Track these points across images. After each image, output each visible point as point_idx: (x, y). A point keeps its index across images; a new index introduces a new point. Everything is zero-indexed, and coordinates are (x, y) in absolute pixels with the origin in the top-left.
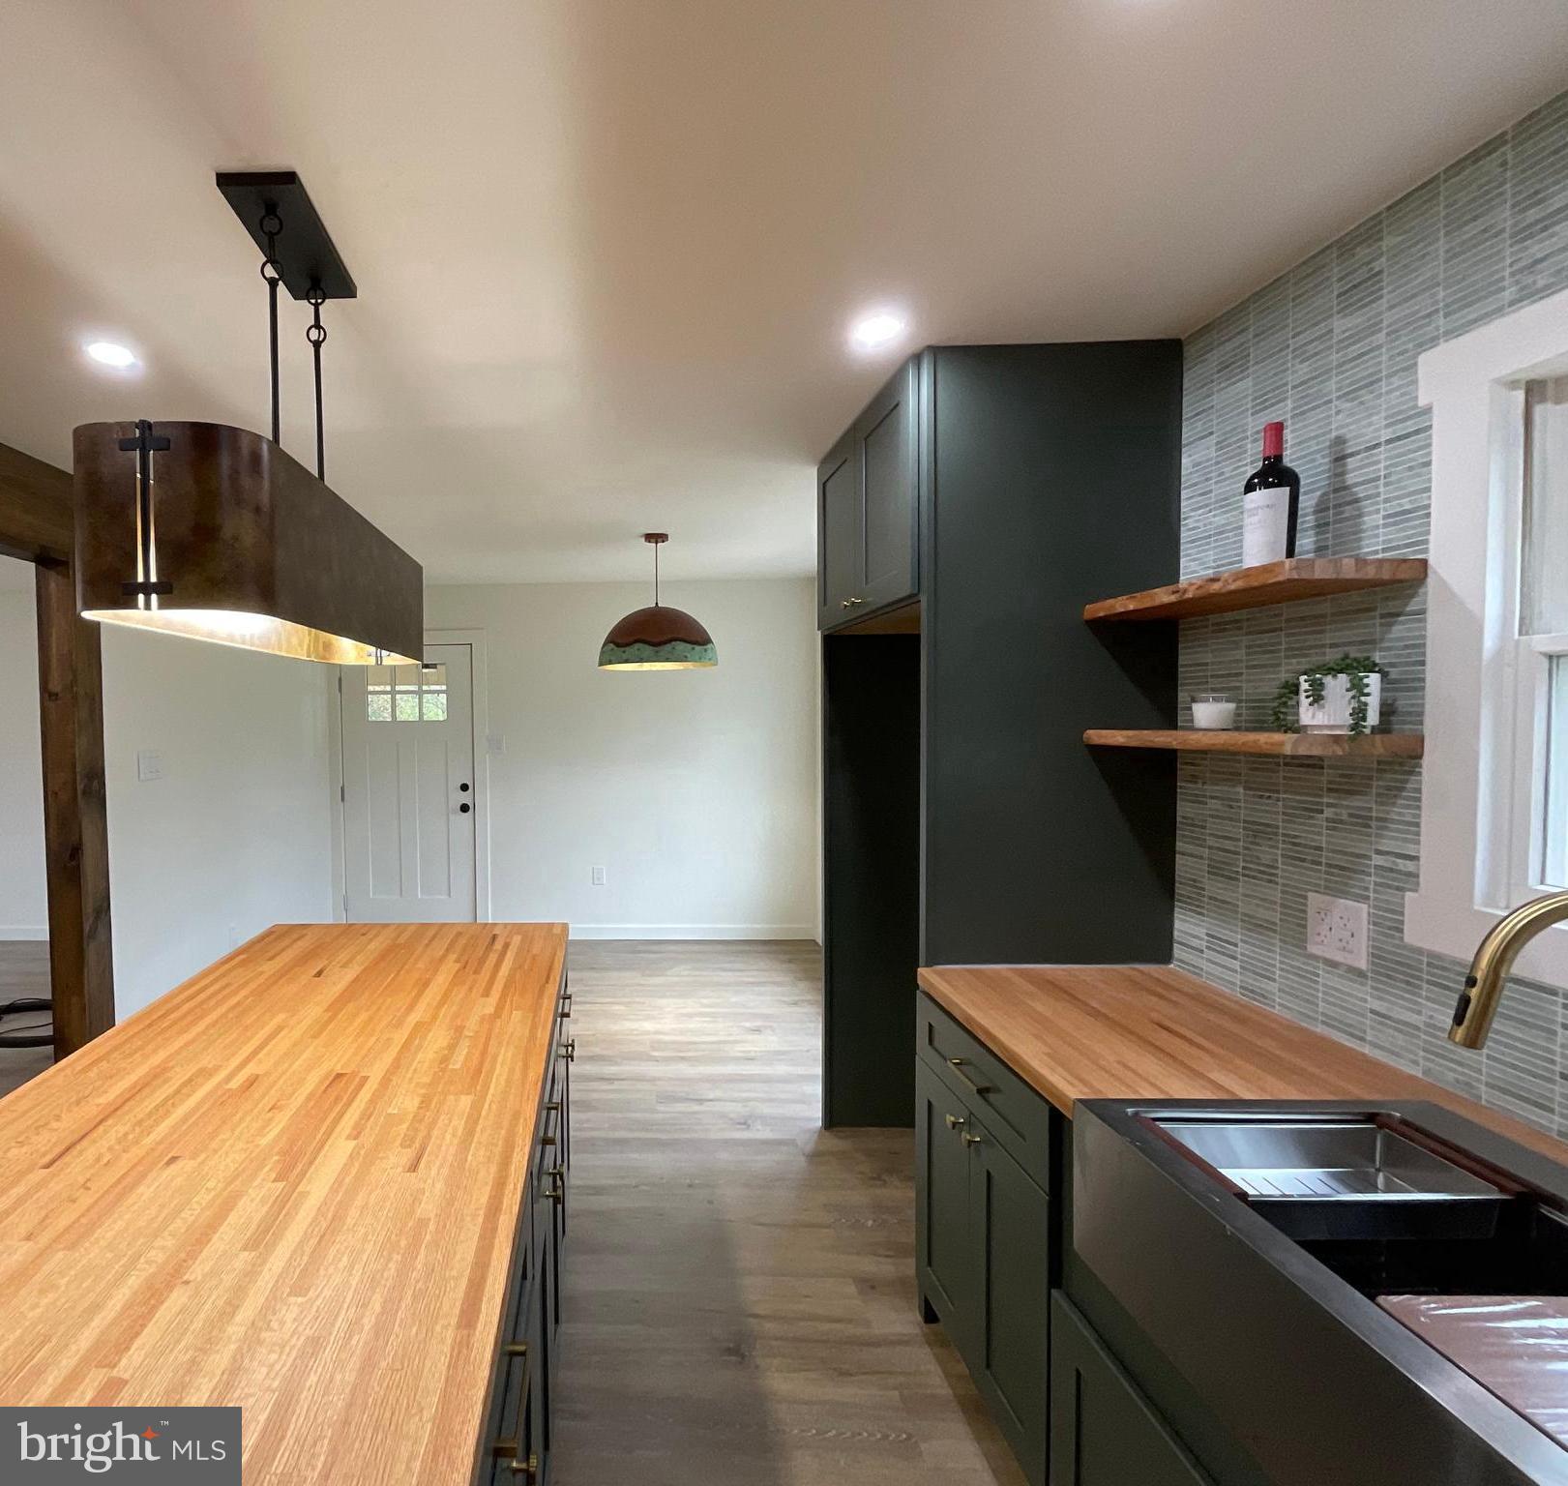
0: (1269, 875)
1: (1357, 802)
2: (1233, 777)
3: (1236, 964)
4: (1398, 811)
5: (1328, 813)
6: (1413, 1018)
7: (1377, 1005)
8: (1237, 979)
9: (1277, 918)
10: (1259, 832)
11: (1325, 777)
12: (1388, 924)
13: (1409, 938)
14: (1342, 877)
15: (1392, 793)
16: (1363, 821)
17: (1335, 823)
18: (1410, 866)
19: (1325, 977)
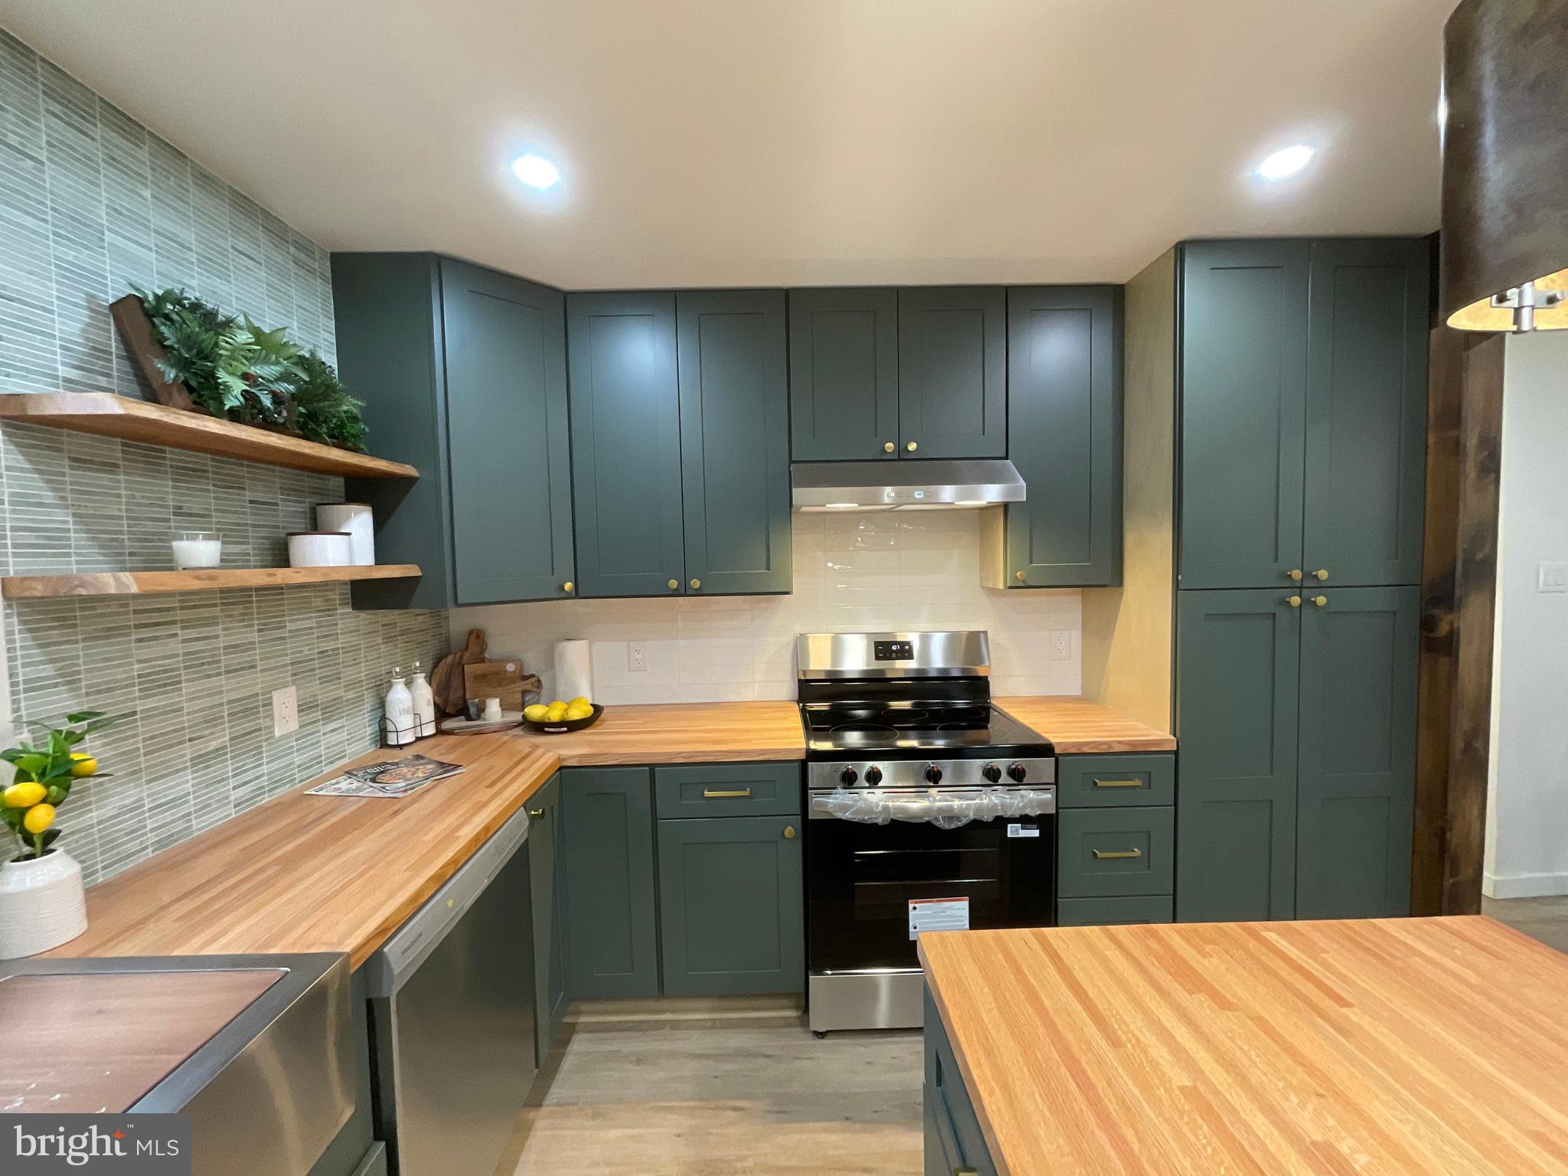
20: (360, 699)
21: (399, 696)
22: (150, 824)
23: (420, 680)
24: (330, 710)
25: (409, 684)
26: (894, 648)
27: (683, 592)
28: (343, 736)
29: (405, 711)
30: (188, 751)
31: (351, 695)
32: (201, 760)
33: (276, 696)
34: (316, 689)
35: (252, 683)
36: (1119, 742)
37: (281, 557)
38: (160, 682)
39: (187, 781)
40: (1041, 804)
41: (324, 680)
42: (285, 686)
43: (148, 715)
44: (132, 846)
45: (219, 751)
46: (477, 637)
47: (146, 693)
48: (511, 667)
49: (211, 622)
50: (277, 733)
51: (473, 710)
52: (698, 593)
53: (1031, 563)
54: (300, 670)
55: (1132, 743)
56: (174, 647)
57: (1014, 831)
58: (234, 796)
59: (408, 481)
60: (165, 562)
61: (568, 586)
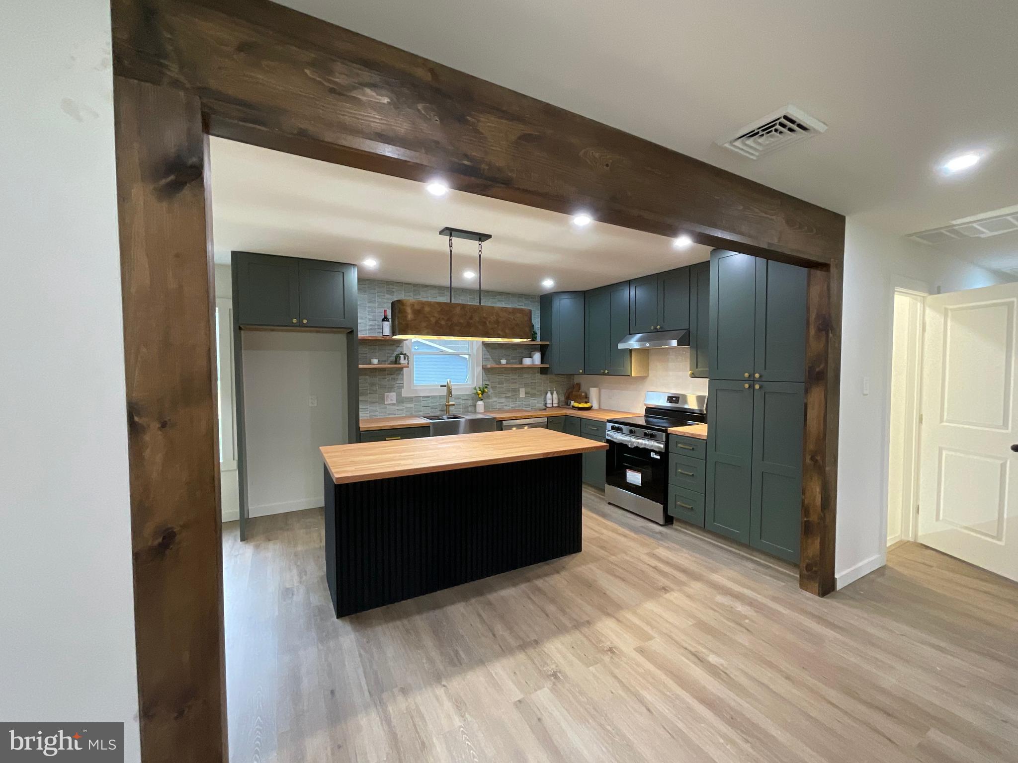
0: (375, 392)
1: (392, 376)
2: (366, 375)
3: (368, 412)
4: (400, 377)
5: (388, 379)
6: (403, 408)
7: (398, 408)
8: (369, 415)
9: (378, 400)
10: (372, 384)
11: (387, 372)
12: (399, 395)
13: (403, 395)
14: (390, 389)
15: (399, 374)
16: (394, 379)
17: (388, 380)
18: (402, 385)
19: (388, 407)
20: (541, 395)
21: (549, 395)
22: (498, 405)
23: (555, 392)
24: (533, 395)
25: (552, 394)
26: (674, 399)
27: (604, 374)
28: (536, 401)
29: (549, 399)
30: (504, 395)
31: (538, 393)
32: (507, 397)
33: (520, 389)
34: (529, 390)
35: (517, 386)
36: (688, 433)
37: (521, 363)
38: (501, 383)
39: (503, 400)
40: (659, 447)
41: (532, 389)
42: (523, 388)
43: (499, 388)
44: (495, 407)
45: (508, 397)
46: (579, 385)
47: (499, 384)
48: (583, 394)
49: (509, 374)
50: (521, 397)
51: (569, 404)
52: (608, 374)
53: (697, 368)
54: (526, 385)
55: (692, 434)
56: (503, 377)
57: (653, 455)
58: (511, 405)
59: (548, 345)
60: (500, 363)
61: (581, 371)
